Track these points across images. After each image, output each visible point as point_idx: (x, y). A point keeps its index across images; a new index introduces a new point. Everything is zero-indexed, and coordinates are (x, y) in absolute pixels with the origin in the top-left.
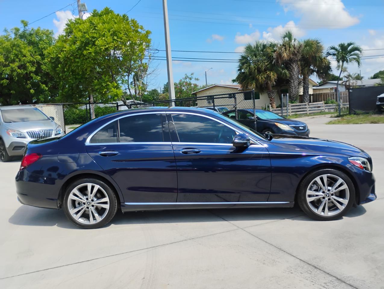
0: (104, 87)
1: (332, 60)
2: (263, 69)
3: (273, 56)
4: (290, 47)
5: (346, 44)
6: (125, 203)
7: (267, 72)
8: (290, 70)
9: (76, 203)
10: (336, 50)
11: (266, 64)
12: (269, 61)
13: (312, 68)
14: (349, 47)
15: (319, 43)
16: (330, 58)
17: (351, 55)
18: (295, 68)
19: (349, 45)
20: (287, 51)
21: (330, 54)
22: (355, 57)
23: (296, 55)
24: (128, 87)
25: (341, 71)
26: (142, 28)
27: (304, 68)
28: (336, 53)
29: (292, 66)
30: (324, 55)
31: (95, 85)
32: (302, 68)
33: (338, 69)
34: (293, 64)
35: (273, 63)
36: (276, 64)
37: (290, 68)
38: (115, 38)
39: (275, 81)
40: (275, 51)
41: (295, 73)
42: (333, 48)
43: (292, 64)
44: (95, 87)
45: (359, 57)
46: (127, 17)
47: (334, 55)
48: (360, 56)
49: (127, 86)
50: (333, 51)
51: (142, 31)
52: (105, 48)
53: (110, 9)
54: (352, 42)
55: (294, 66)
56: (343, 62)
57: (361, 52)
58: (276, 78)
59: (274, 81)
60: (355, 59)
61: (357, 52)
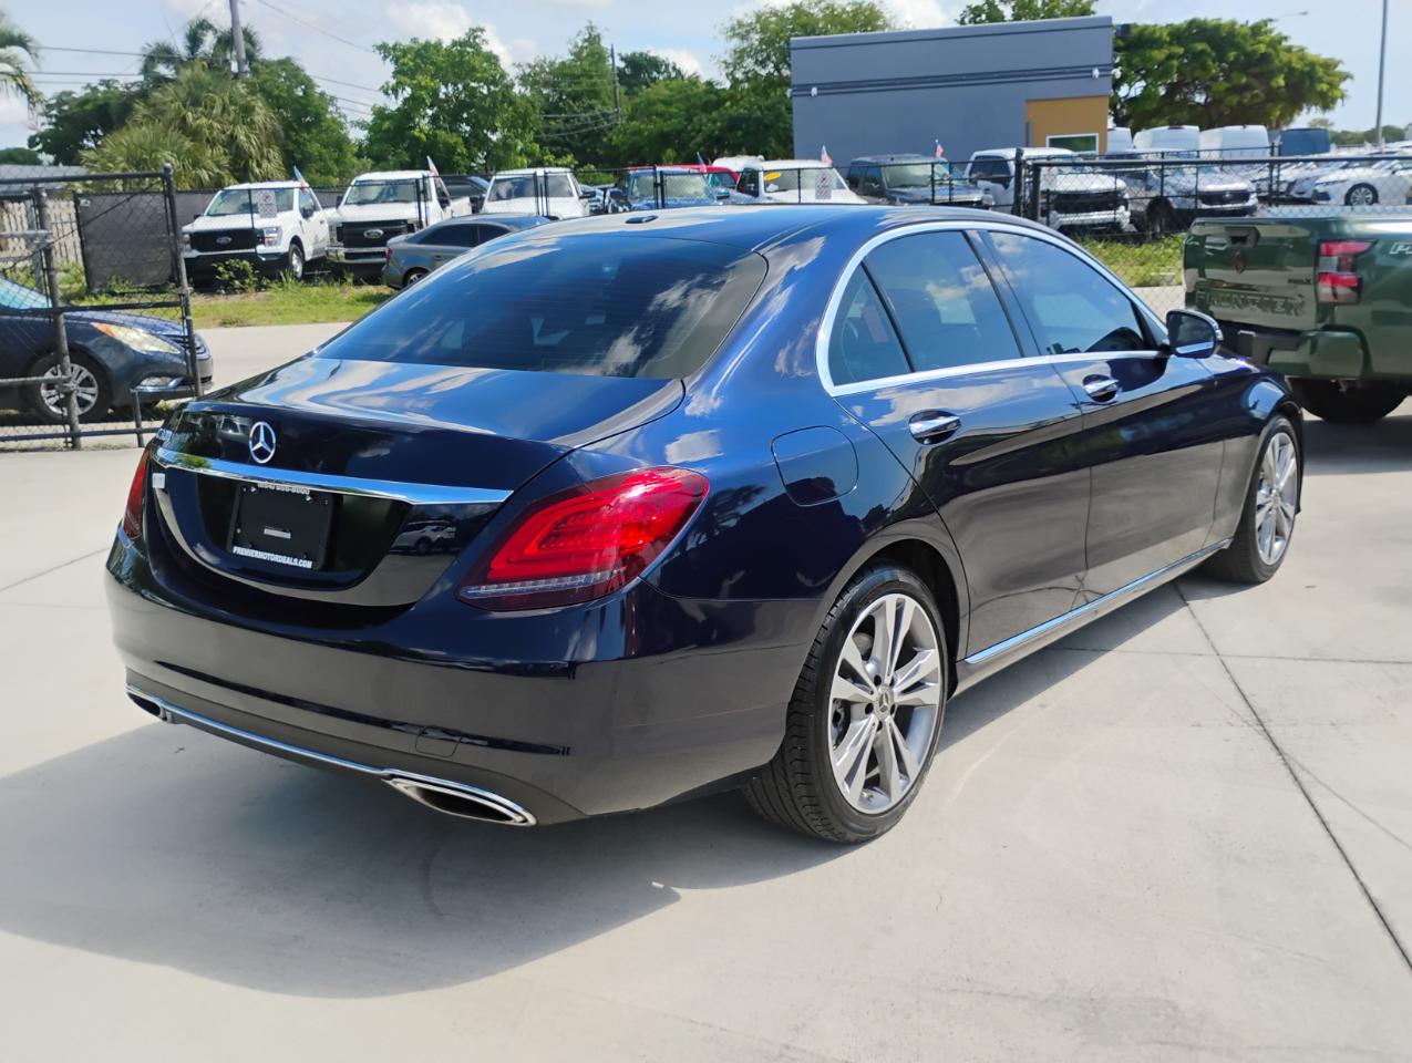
61: (15, 50)
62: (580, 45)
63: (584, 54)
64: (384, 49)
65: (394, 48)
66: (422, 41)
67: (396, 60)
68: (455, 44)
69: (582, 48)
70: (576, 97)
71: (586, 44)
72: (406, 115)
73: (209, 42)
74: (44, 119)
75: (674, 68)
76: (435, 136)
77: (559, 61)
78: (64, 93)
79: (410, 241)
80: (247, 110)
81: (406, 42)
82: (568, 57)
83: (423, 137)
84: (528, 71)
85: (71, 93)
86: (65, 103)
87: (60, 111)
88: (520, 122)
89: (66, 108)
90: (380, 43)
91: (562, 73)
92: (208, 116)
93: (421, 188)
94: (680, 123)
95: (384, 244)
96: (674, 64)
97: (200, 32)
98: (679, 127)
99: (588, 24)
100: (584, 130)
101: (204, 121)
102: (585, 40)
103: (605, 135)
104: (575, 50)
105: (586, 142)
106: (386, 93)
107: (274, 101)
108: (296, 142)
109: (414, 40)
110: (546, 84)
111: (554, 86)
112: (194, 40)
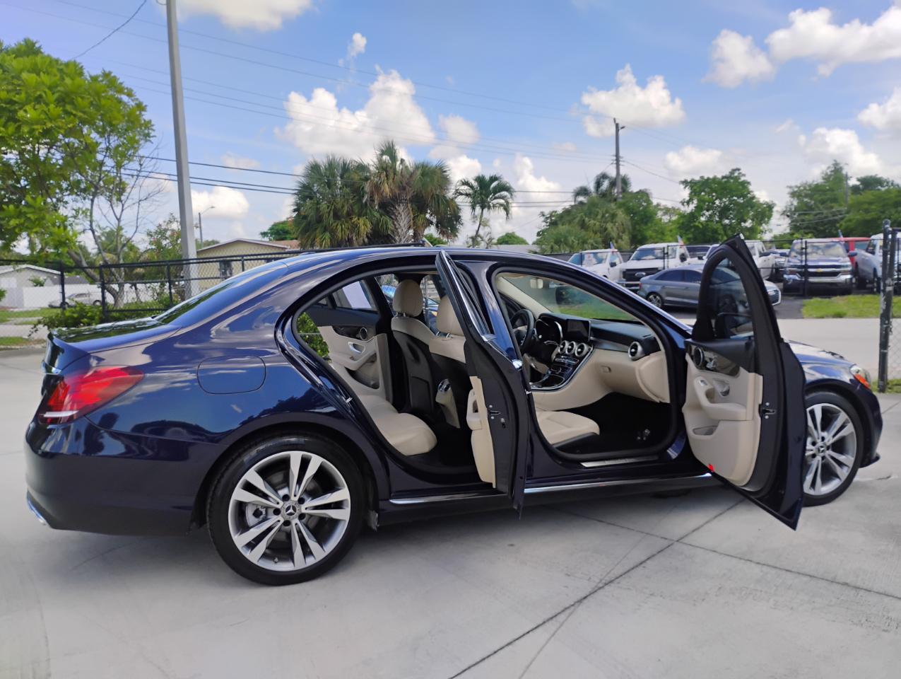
0: (34, 222)
1: (462, 204)
2: (345, 212)
3: (363, 188)
4: (395, 174)
5: (487, 178)
6: (391, 501)
7: (351, 219)
8: (393, 217)
9: (249, 513)
10: (472, 187)
11: (351, 201)
12: (357, 198)
13: (428, 216)
14: (491, 184)
15: (445, 172)
16: (460, 200)
17: (496, 198)
18: (403, 214)
19: (493, 179)
20: (391, 181)
21: (461, 194)
22: (502, 201)
23: (404, 189)
24: (91, 225)
25: (480, 224)
26: (130, 94)
27: (417, 216)
28: (471, 191)
29: (397, 210)
30: (450, 194)
31: (10, 218)
32: (414, 214)
33: (474, 222)
34: (399, 206)
35: (364, 201)
36: (368, 205)
37: (394, 214)
38: (68, 107)
39: (367, 237)
40: (367, 179)
41: (402, 224)
42: (466, 183)
43: (397, 207)
44: (8, 221)
45: (507, 203)
46: (82, 67)
47: (467, 195)
48: (510, 201)
49: (89, 223)
50: (465, 188)
51: (130, 100)
52: (43, 129)
53: (37, 45)
54: (497, 176)
55: (401, 211)
56: (483, 208)
57: (512, 195)
58: (369, 231)
59: (365, 236)
60: (501, 205)
61: (504, 193)
62: (829, 173)
63: (831, 179)
64: (685, 183)
65: (691, 182)
66: (706, 178)
67: (692, 187)
68: (723, 177)
69: (831, 175)
70: (823, 202)
71: (833, 173)
72: (693, 216)
73: (606, 184)
74: (544, 224)
75: (892, 184)
76: (707, 225)
77: (815, 183)
78: (553, 212)
79: (651, 278)
80: (614, 216)
81: (697, 178)
82: (820, 181)
83: (701, 226)
84: (796, 189)
85: (556, 212)
86: (554, 216)
87: (551, 220)
88: (760, 216)
89: (553, 218)
90: (683, 180)
91: (815, 190)
92: (594, 219)
93: (666, 252)
94: (877, 214)
95: (639, 280)
96: (893, 181)
97: (602, 180)
98: (876, 216)
99: (834, 162)
100: (826, 220)
101: (592, 222)
102: (831, 171)
103: (838, 223)
104: (826, 177)
105: (826, 226)
106: (683, 204)
107: (629, 211)
108: (639, 231)
109: (702, 177)
110: (806, 196)
111: (811, 197)
112: (598, 184)
